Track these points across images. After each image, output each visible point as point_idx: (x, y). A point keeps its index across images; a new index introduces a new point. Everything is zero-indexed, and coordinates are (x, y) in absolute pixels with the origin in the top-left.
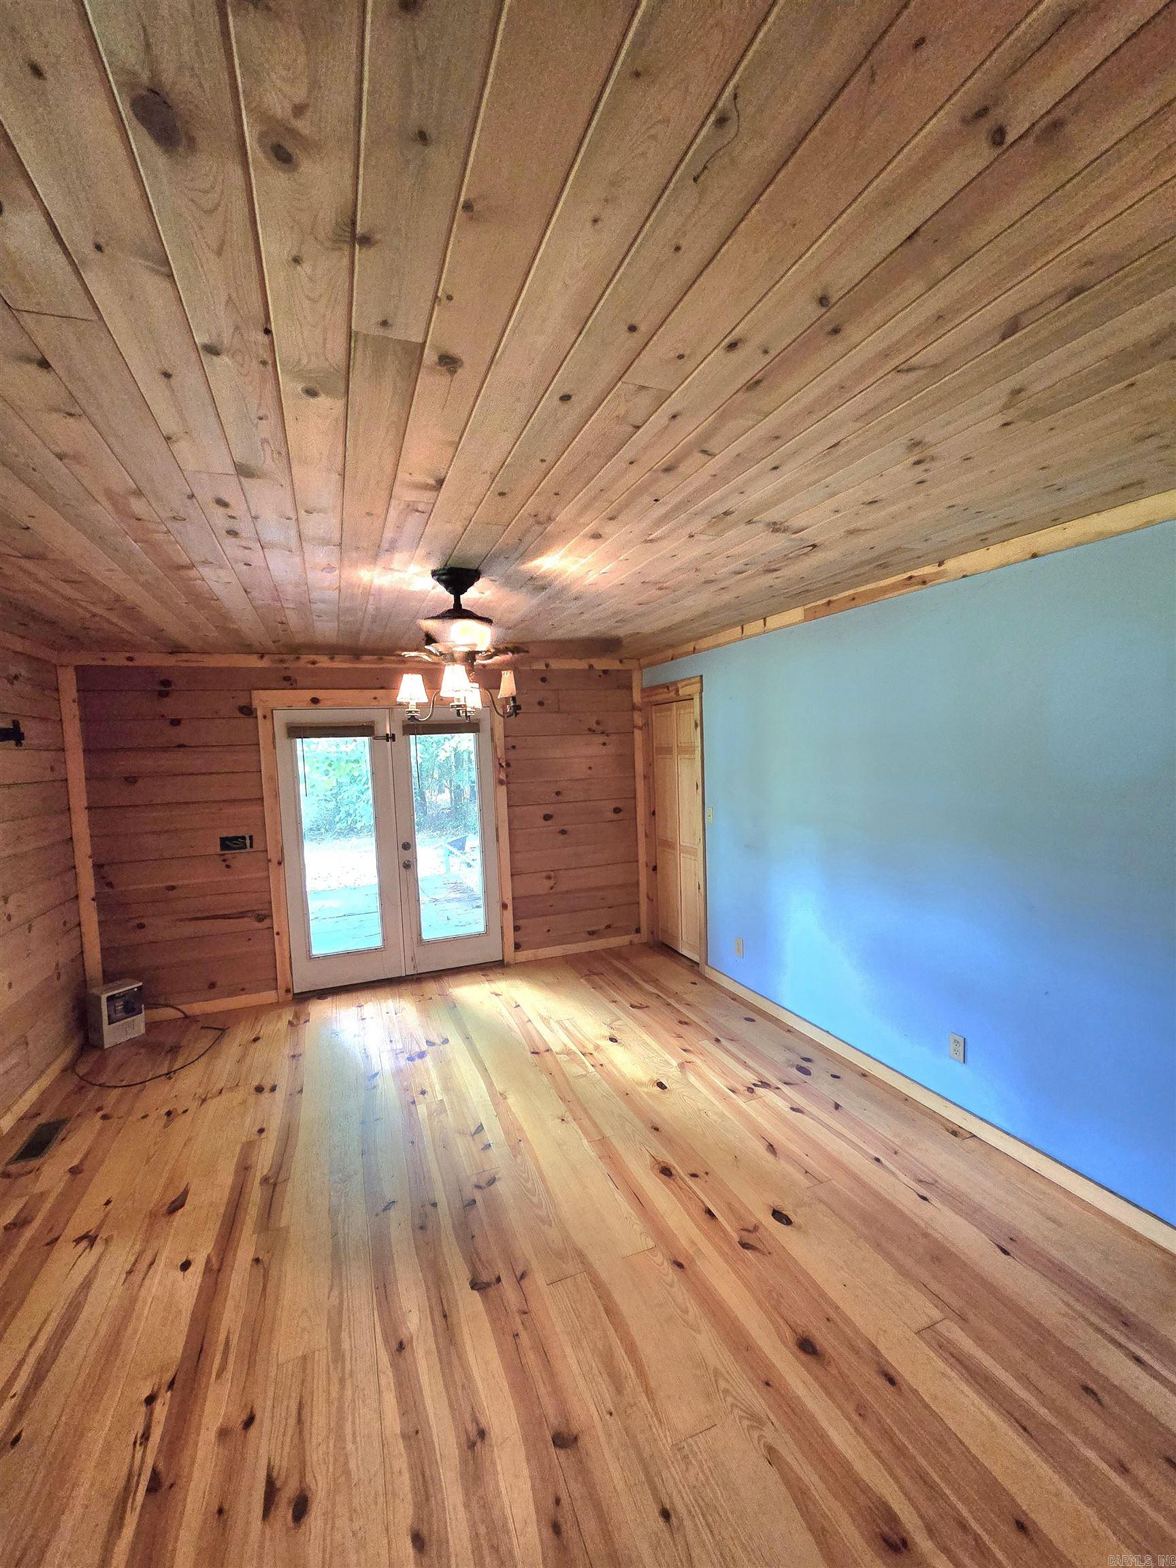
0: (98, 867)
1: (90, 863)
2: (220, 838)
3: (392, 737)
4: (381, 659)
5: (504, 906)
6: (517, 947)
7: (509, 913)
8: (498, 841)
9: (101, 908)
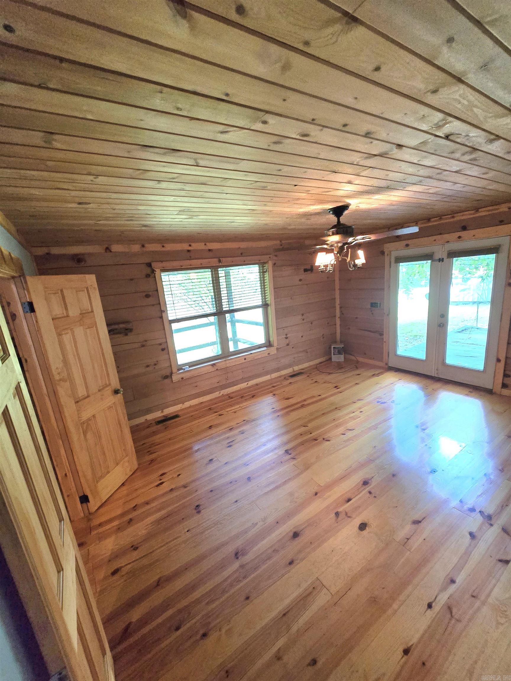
0: (341, 308)
1: (339, 306)
2: (371, 303)
3: (441, 260)
4: (441, 218)
5: (498, 360)
6: (504, 386)
7: (502, 365)
8: (501, 321)
9: (341, 321)
